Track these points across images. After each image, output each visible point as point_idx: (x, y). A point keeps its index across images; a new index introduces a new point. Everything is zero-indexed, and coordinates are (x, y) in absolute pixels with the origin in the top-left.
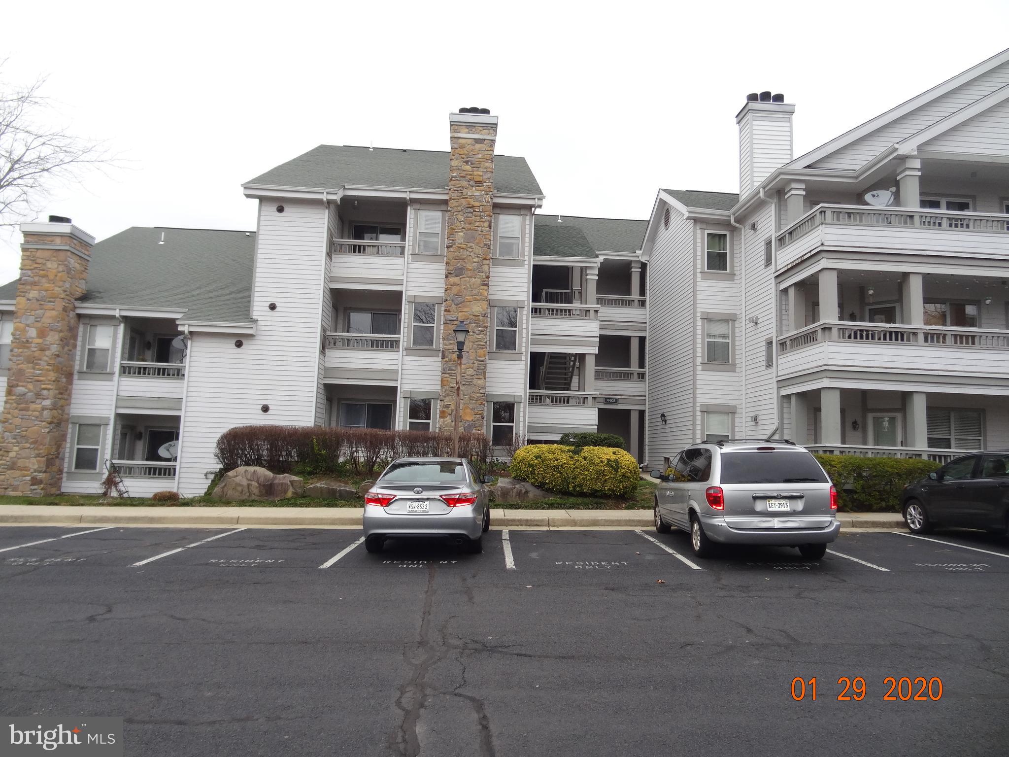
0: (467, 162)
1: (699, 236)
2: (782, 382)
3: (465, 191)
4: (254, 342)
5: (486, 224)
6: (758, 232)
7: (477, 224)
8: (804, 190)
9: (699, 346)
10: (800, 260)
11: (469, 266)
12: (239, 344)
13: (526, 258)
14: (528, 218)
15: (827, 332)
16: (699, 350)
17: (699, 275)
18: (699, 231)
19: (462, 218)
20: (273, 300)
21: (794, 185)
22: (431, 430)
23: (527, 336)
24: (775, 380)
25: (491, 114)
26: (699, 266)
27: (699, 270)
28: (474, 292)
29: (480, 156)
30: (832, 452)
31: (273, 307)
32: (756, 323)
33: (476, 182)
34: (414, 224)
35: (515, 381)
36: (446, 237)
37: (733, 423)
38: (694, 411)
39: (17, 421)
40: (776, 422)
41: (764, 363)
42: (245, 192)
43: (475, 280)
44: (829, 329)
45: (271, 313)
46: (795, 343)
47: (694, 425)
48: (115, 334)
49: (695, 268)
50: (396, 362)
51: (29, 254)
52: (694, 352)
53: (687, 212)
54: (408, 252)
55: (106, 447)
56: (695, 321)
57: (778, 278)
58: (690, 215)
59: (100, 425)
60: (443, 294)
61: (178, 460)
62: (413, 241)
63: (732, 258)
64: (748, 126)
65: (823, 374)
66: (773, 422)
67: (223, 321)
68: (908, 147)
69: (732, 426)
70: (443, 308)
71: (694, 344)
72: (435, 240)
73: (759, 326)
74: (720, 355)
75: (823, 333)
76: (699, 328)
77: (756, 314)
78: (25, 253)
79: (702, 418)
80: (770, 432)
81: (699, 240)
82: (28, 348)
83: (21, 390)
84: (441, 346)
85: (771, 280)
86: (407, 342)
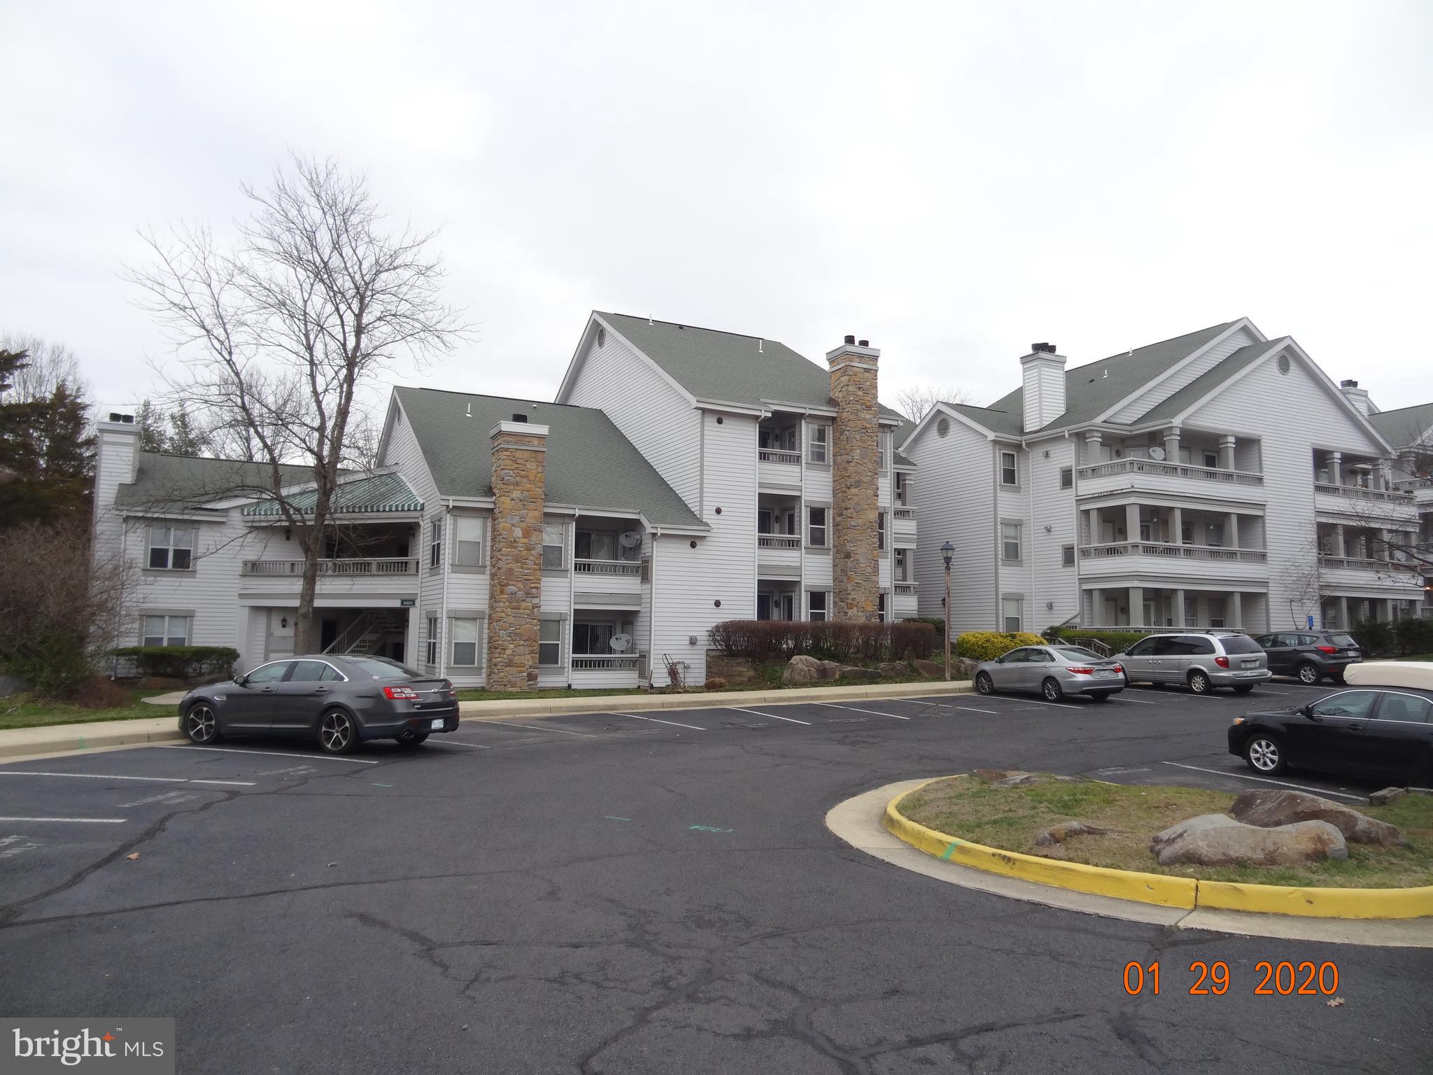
0: (859, 388)
1: (998, 455)
2: (1082, 580)
3: (859, 413)
4: (705, 543)
5: (875, 443)
6: (1050, 459)
7: (869, 443)
8: (1100, 438)
9: (1000, 545)
10: (1109, 493)
11: (864, 479)
12: (693, 545)
13: (889, 470)
14: (888, 434)
15: (1134, 548)
16: (1000, 549)
17: (998, 487)
18: (997, 451)
19: (858, 437)
20: (718, 505)
21: (1095, 434)
22: (826, 620)
23: (891, 535)
24: (1077, 577)
25: (870, 345)
26: (998, 480)
27: (998, 484)
28: (869, 501)
29: (868, 383)
30: (1140, 631)
31: (718, 511)
32: (1049, 530)
33: (867, 407)
34: (807, 436)
35: (886, 575)
36: (831, 448)
37: (1022, 607)
38: (997, 598)
39: (511, 619)
40: (1078, 608)
41: (1061, 563)
42: (695, 404)
43: (869, 491)
44: (1135, 546)
45: (717, 517)
46: (1100, 553)
47: (997, 609)
48: (567, 530)
49: (995, 482)
50: (799, 560)
51: (509, 453)
52: (996, 550)
53: (991, 435)
54: (804, 461)
55: (567, 641)
56: (996, 525)
57: (1080, 501)
58: (994, 438)
59: (558, 621)
60: (832, 501)
61: (649, 652)
62: (807, 451)
63: (1019, 474)
64: (1037, 370)
65: (1135, 578)
66: (1074, 608)
67: (685, 524)
68: (1177, 421)
69: (1020, 610)
70: (831, 512)
71: (996, 544)
72: (822, 451)
73: (1051, 533)
74: (1013, 553)
75: (1130, 548)
76: (999, 531)
77: (1048, 523)
78: (505, 453)
79: (1003, 604)
80: (1069, 616)
81: (998, 459)
82: (515, 547)
83: (511, 588)
84: (831, 545)
85: (1070, 501)
86: (806, 542)
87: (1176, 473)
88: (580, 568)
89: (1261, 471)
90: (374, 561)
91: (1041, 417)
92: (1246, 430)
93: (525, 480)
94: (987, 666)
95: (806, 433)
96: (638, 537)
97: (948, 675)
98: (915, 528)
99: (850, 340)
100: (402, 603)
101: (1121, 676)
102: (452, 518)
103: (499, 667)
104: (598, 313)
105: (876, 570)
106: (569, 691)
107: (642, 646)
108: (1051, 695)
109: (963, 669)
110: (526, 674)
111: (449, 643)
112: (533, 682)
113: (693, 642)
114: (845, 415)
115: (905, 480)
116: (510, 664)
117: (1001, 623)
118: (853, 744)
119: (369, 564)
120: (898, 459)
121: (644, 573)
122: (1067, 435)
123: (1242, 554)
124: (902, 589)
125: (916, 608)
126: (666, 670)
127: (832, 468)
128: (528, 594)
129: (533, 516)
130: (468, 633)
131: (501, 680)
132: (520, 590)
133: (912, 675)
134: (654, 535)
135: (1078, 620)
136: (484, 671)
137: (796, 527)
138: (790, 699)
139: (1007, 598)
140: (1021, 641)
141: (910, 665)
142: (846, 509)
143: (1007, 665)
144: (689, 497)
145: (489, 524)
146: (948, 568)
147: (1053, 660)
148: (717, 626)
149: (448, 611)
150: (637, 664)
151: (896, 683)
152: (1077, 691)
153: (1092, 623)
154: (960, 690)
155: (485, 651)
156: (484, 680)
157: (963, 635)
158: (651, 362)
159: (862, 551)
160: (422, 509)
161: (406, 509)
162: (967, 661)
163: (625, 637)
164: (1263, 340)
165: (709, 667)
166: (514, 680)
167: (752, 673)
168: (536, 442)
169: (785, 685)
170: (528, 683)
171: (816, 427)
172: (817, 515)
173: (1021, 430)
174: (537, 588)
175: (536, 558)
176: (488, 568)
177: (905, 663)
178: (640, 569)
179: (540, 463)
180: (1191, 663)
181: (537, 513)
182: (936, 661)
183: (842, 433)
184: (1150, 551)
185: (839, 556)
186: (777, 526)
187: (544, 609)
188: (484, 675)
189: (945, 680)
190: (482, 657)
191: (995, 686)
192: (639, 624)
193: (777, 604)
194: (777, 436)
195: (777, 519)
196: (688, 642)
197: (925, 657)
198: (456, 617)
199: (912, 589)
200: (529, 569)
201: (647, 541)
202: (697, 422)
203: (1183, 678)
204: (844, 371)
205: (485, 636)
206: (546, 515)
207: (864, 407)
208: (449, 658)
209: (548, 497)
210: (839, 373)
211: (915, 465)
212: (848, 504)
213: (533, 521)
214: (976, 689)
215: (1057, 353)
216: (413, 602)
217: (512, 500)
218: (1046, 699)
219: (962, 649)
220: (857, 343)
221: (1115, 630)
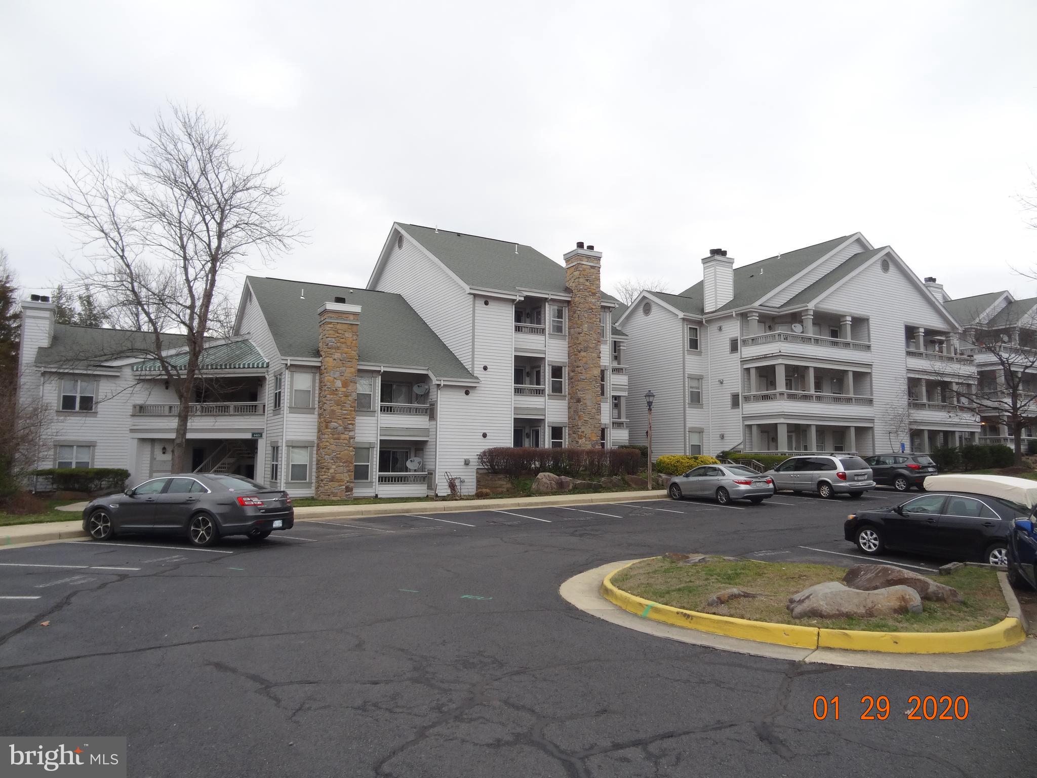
0: (587, 280)
1: (685, 329)
2: (745, 418)
3: (587, 298)
4: (476, 391)
5: (598, 320)
6: (722, 332)
7: (594, 319)
8: (758, 317)
9: (687, 393)
10: (762, 356)
11: (590, 345)
12: (467, 393)
13: (608, 339)
14: (608, 314)
16: (687, 396)
17: (686, 352)
18: (685, 326)
19: (586, 315)
20: (485, 364)
21: (754, 314)
22: (563, 447)
23: (610, 386)
24: (741, 416)
25: (595, 249)
26: (686, 347)
27: (686, 349)
28: (594, 362)
29: (594, 277)
30: (785, 454)
31: (485, 368)
32: (722, 383)
33: (593, 293)
34: (550, 314)
35: (606, 415)
36: (567, 323)
37: (703, 437)
38: (685, 431)
39: (333, 447)
40: (742, 438)
41: (730, 406)
42: (469, 291)
43: (593, 354)
44: (782, 394)
45: (485, 372)
46: (757, 398)
47: (685, 439)
48: (375, 383)
49: (684, 348)
50: (543, 403)
51: (331, 326)
52: (684, 397)
53: (681, 315)
54: (547, 332)
55: (375, 463)
56: (684, 379)
57: (744, 362)
58: (683, 317)
59: (368, 448)
60: (567, 361)
61: (435, 471)
62: (550, 325)
63: (700, 342)
64: (713, 268)
65: (780, 417)
66: (739, 438)
67: (461, 378)
68: (811, 305)
69: (701, 439)
70: (567, 370)
71: (684, 392)
72: (560, 325)
73: (724, 385)
74: (696, 398)
75: (778, 395)
76: (687, 383)
77: (721, 378)
78: (329, 325)
79: (689, 435)
80: (736, 444)
81: (686, 331)
82: (336, 395)
83: (334, 424)
84: (567, 393)
85: (737, 362)
86: (549, 390)
87: (811, 342)
88: (384, 410)
89: (869, 341)
90: (232, 404)
91: (716, 302)
92: (860, 312)
93: (344, 346)
94: (677, 479)
95: (549, 312)
96: (427, 387)
97: (650, 487)
98: (627, 381)
99: (580, 245)
100: (253, 436)
101: (771, 486)
102: (290, 373)
103: (324, 482)
104: (399, 224)
105: (599, 411)
106: (376, 499)
107: (429, 466)
108: (722, 500)
109: (660, 482)
110: (344, 487)
111: (288, 465)
112: (349, 493)
113: (467, 463)
114: (577, 299)
115: (620, 346)
116: (332, 479)
117: (688, 448)
118: (581, 536)
119: (228, 407)
120: (615, 332)
121: (431, 413)
122: (734, 315)
123: (856, 399)
124: (617, 425)
125: (627, 438)
126: (447, 484)
127: (567, 337)
128: (346, 428)
129: (349, 372)
130: (301, 457)
131: (326, 492)
132: (341, 426)
133: (624, 486)
134: (439, 385)
135: (741, 446)
136: (313, 485)
137: (542, 380)
138: (537, 504)
139: (693, 431)
140: (702, 462)
141: (623, 479)
142: (577, 367)
143: (692, 479)
144: (464, 357)
145: (317, 377)
146: (650, 410)
147: (724, 474)
148: (484, 452)
149: (287, 442)
150: (426, 479)
151: (613, 492)
152: (741, 497)
153: (751, 448)
154: (658, 497)
155: (314, 470)
156: (314, 492)
157: (661, 457)
158: (436, 260)
159: (588, 398)
160: (268, 367)
161: (255, 366)
162: (664, 476)
163: (417, 460)
164: (871, 249)
165: (478, 481)
166: (336, 491)
167: (509, 485)
168: (352, 317)
169: (533, 494)
170: (347, 493)
171: (556, 308)
172: (557, 372)
173: (702, 311)
174: (352, 424)
175: (353, 402)
176: (317, 409)
177: (620, 478)
178: (428, 411)
179: (355, 333)
180: (820, 477)
181: (353, 370)
182: (642, 476)
183: (574, 313)
184: (792, 397)
185: (572, 401)
186: (528, 379)
187: (358, 439)
188: (313, 488)
189: (648, 490)
190: (312, 474)
191: (683, 493)
192: (428, 450)
193: (528, 436)
194: (528, 314)
195: (528, 374)
196: (463, 463)
197: (633, 473)
198: (292, 446)
199: (625, 424)
200: (346, 410)
201: (433, 390)
202: (469, 304)
203: (815, 487)
204: (576, 268)
205: (314, 459)
206: (360, 371)
207: (590, 293)
208: (287, 476)
209: (361, 358)
210: (573, 269)
211: (627, 336)
212: (579, 364)
213: (349, 375)
214: (670, 495)
215: (727, 256)
216: (261, 435)
217: (335, 360)
218: (718, 503)
219: (660, 468)
220: (585, 247)
221: (767, 454)
